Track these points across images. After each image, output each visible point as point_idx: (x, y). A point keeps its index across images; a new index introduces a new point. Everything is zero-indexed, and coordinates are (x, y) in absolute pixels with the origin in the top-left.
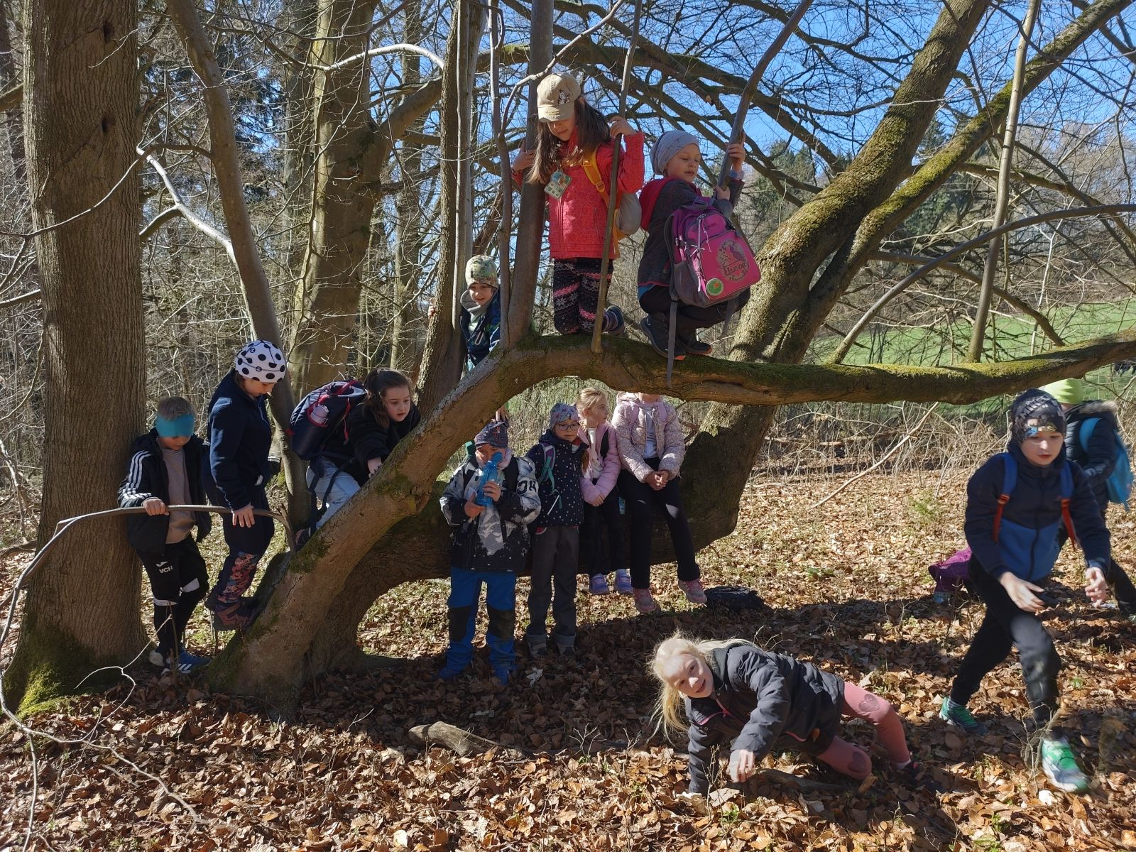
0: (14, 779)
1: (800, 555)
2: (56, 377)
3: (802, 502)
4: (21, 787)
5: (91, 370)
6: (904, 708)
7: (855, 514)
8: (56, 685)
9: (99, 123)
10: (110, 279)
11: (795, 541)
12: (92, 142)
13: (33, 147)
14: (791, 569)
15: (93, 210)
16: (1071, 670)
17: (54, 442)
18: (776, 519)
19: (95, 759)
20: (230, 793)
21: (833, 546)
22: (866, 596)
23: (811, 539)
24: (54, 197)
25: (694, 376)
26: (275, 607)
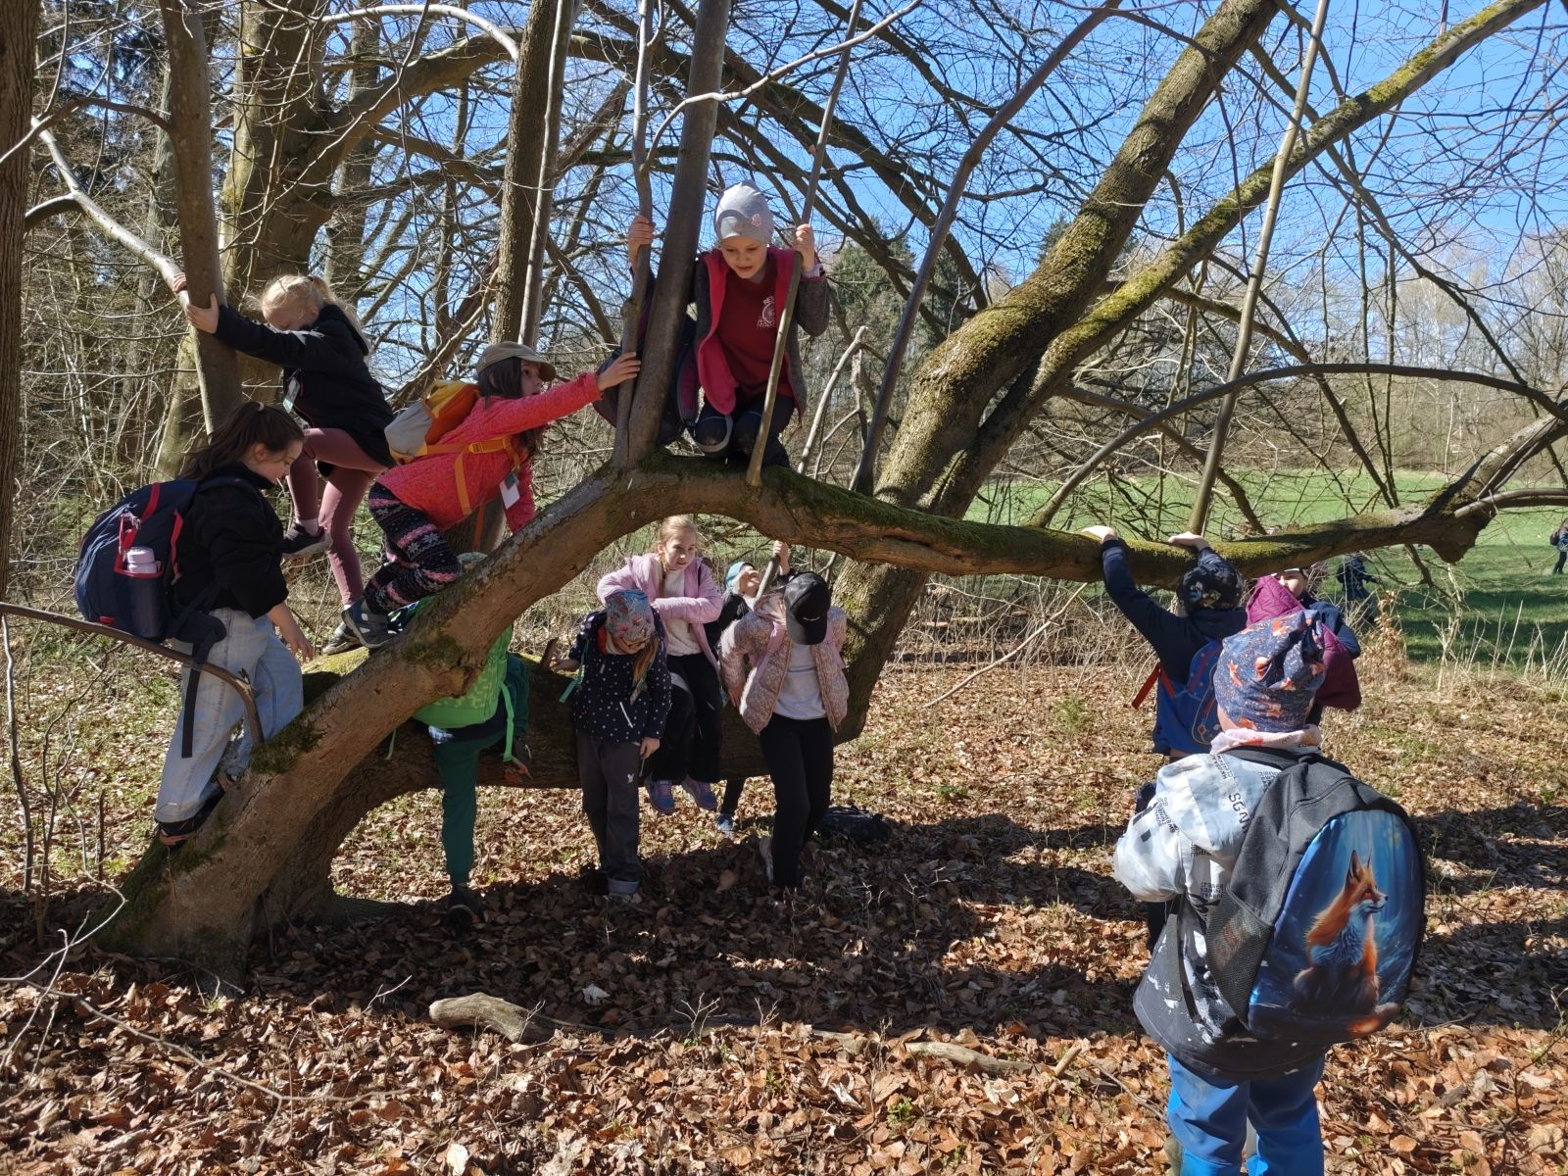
1: (921, 770)
3: (911, 698)
7: (979, 718)
11: (913, 750)
14: (913, 787)
18: (882, 720)
21: (962, 759)
23: (932, 749)
25: (873, 529)
26: (221, 823)
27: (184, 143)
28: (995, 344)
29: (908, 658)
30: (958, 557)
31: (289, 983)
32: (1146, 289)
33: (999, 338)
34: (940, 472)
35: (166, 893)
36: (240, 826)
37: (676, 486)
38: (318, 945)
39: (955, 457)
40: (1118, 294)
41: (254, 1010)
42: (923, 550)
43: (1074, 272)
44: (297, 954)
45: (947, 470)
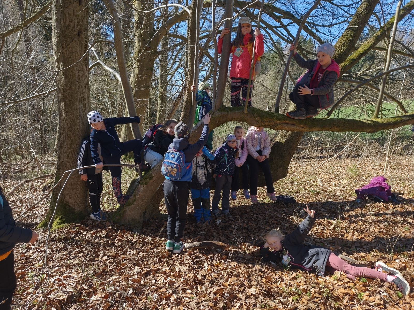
0: (54, 248)
1: (308, 186)
2: (63, 119)
3: (308, 168)
4: (57, 250)
5: (74, 117)
6: (346, 235)
7: (327, 173)
8: (63, 220)
9: (77, 33)
10: (81, 86)
11: (306, 181)
12: (75, 39)
13: (56, 41)
14: (305, 191)
15: (77, 63)
16: (405, 225)
17: (62, 141)
18: (299, 174)
19: (79, 243)
20: (124, 254)
21: (320, 183)
22: (332, 200)
23: (312, 181)
24: (63, 58)
25: (278, 122)
26: (135, 196)
27: (117, 47)
29: (308, 158)
30: (303, 127)
31: (150, 231)
32: (366, 49)
35: (125, 211)
36: (138, 197)
37: (227, 115)
38: (156, 224)
40: (357, 51)
41: (143, 236)
42: (293, 126)
43: (344, 46)
44: (152, 225)
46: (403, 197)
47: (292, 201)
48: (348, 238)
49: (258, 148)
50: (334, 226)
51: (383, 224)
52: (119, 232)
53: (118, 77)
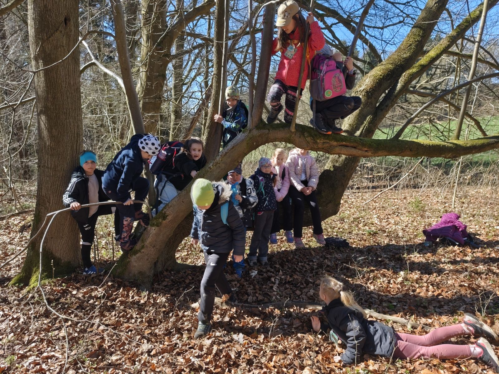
0: (32, 314)
1: (361, 225)
2: (44, 137)
3: (359, 201)
4: (35, 317)
5: (59, 135)
6: (418, 291)
7: (383, 207)
8: (45, 274)
9: (63, 20)
10: (68, 93)
11: (359, 218)
12: (60, 29)
13: (33, 30)
14: (358, 230)
15: (63, 61)
16: (490, 276)
17: (43, 167)
18: (348, 209)
19: (66, 306)
20: (128, 322)
21: (376, 221)
22: (394, 242)
23: (366, 218)
24: (43, 54)
25: (335, 143)
26: (143, 242)
27: (119, 41)
28: (382, 77)
29: (358, 188)
30: (366, 151)
31: (164, 288)
32: (438, 52)
33: (383, 75)
34: (362, 123)
35: (129, 262)
36: (148, 242)
37: (268, 134)
38: (172, 277)
39: (368, 118)
40: (427, 55)
41: (154, 296)
42: (353, 149)
43: (411, 49)
44: (166, 280)
45: (365, 122)
46: (481, 238)
47: (344, 244)
48: (421, 294)
49: (303, 178)
50: (403, 278)
51: (463, 275)
52: (121, 291)
53: (120, 81)
